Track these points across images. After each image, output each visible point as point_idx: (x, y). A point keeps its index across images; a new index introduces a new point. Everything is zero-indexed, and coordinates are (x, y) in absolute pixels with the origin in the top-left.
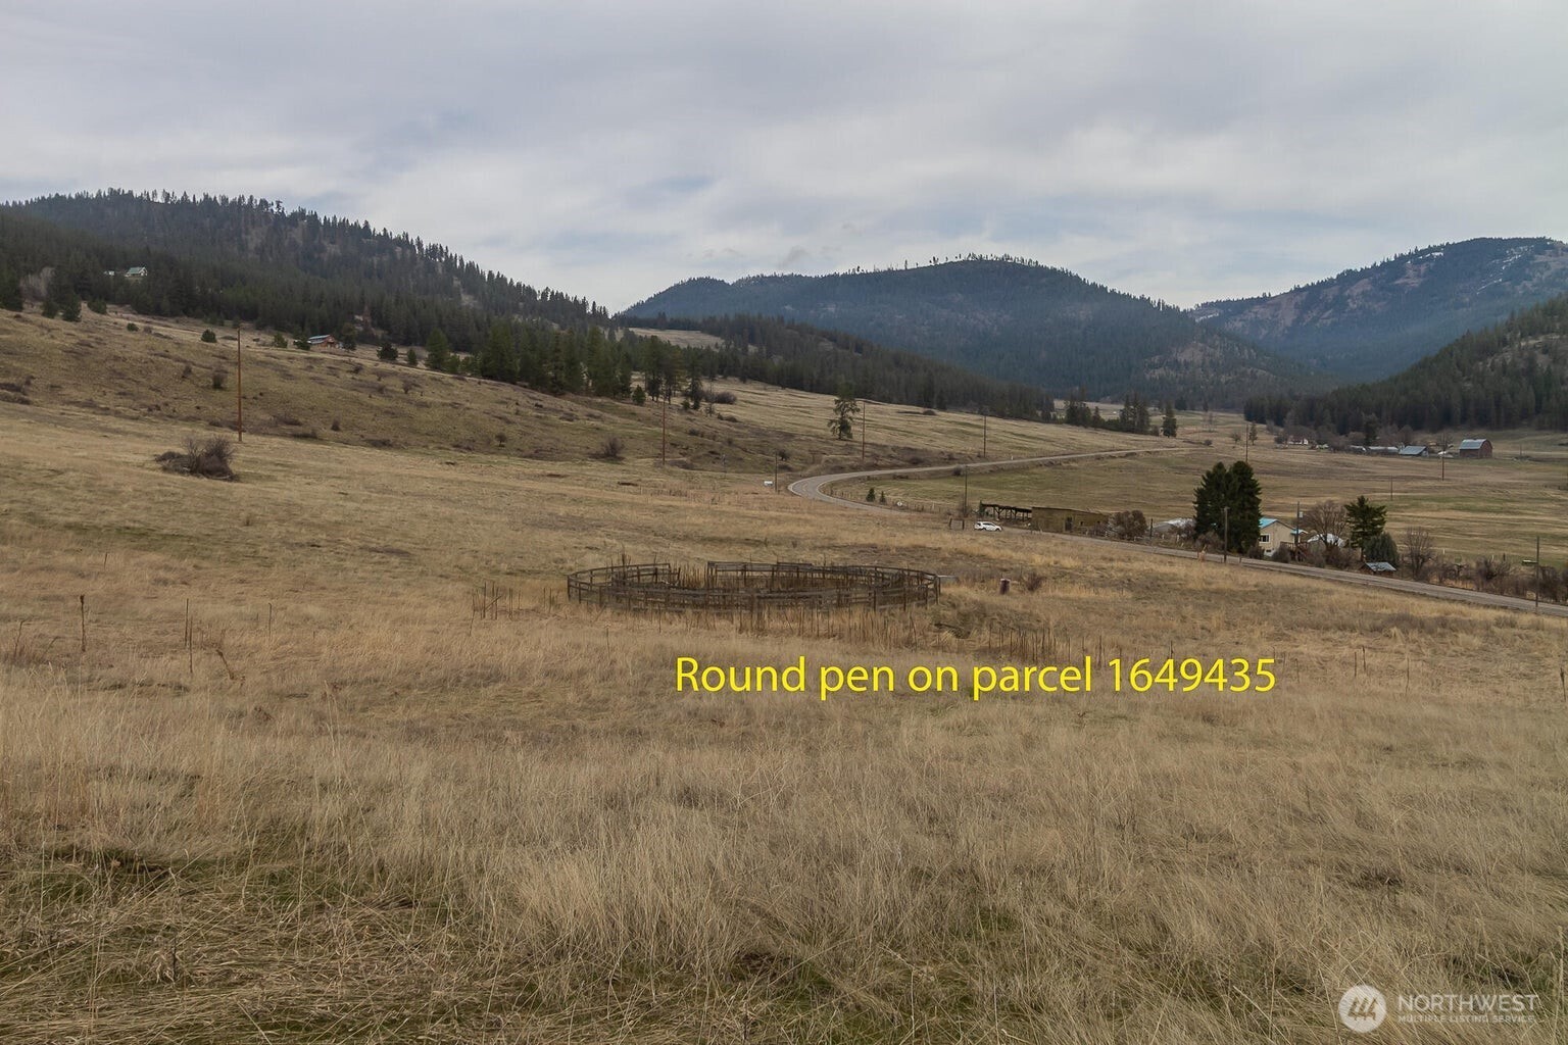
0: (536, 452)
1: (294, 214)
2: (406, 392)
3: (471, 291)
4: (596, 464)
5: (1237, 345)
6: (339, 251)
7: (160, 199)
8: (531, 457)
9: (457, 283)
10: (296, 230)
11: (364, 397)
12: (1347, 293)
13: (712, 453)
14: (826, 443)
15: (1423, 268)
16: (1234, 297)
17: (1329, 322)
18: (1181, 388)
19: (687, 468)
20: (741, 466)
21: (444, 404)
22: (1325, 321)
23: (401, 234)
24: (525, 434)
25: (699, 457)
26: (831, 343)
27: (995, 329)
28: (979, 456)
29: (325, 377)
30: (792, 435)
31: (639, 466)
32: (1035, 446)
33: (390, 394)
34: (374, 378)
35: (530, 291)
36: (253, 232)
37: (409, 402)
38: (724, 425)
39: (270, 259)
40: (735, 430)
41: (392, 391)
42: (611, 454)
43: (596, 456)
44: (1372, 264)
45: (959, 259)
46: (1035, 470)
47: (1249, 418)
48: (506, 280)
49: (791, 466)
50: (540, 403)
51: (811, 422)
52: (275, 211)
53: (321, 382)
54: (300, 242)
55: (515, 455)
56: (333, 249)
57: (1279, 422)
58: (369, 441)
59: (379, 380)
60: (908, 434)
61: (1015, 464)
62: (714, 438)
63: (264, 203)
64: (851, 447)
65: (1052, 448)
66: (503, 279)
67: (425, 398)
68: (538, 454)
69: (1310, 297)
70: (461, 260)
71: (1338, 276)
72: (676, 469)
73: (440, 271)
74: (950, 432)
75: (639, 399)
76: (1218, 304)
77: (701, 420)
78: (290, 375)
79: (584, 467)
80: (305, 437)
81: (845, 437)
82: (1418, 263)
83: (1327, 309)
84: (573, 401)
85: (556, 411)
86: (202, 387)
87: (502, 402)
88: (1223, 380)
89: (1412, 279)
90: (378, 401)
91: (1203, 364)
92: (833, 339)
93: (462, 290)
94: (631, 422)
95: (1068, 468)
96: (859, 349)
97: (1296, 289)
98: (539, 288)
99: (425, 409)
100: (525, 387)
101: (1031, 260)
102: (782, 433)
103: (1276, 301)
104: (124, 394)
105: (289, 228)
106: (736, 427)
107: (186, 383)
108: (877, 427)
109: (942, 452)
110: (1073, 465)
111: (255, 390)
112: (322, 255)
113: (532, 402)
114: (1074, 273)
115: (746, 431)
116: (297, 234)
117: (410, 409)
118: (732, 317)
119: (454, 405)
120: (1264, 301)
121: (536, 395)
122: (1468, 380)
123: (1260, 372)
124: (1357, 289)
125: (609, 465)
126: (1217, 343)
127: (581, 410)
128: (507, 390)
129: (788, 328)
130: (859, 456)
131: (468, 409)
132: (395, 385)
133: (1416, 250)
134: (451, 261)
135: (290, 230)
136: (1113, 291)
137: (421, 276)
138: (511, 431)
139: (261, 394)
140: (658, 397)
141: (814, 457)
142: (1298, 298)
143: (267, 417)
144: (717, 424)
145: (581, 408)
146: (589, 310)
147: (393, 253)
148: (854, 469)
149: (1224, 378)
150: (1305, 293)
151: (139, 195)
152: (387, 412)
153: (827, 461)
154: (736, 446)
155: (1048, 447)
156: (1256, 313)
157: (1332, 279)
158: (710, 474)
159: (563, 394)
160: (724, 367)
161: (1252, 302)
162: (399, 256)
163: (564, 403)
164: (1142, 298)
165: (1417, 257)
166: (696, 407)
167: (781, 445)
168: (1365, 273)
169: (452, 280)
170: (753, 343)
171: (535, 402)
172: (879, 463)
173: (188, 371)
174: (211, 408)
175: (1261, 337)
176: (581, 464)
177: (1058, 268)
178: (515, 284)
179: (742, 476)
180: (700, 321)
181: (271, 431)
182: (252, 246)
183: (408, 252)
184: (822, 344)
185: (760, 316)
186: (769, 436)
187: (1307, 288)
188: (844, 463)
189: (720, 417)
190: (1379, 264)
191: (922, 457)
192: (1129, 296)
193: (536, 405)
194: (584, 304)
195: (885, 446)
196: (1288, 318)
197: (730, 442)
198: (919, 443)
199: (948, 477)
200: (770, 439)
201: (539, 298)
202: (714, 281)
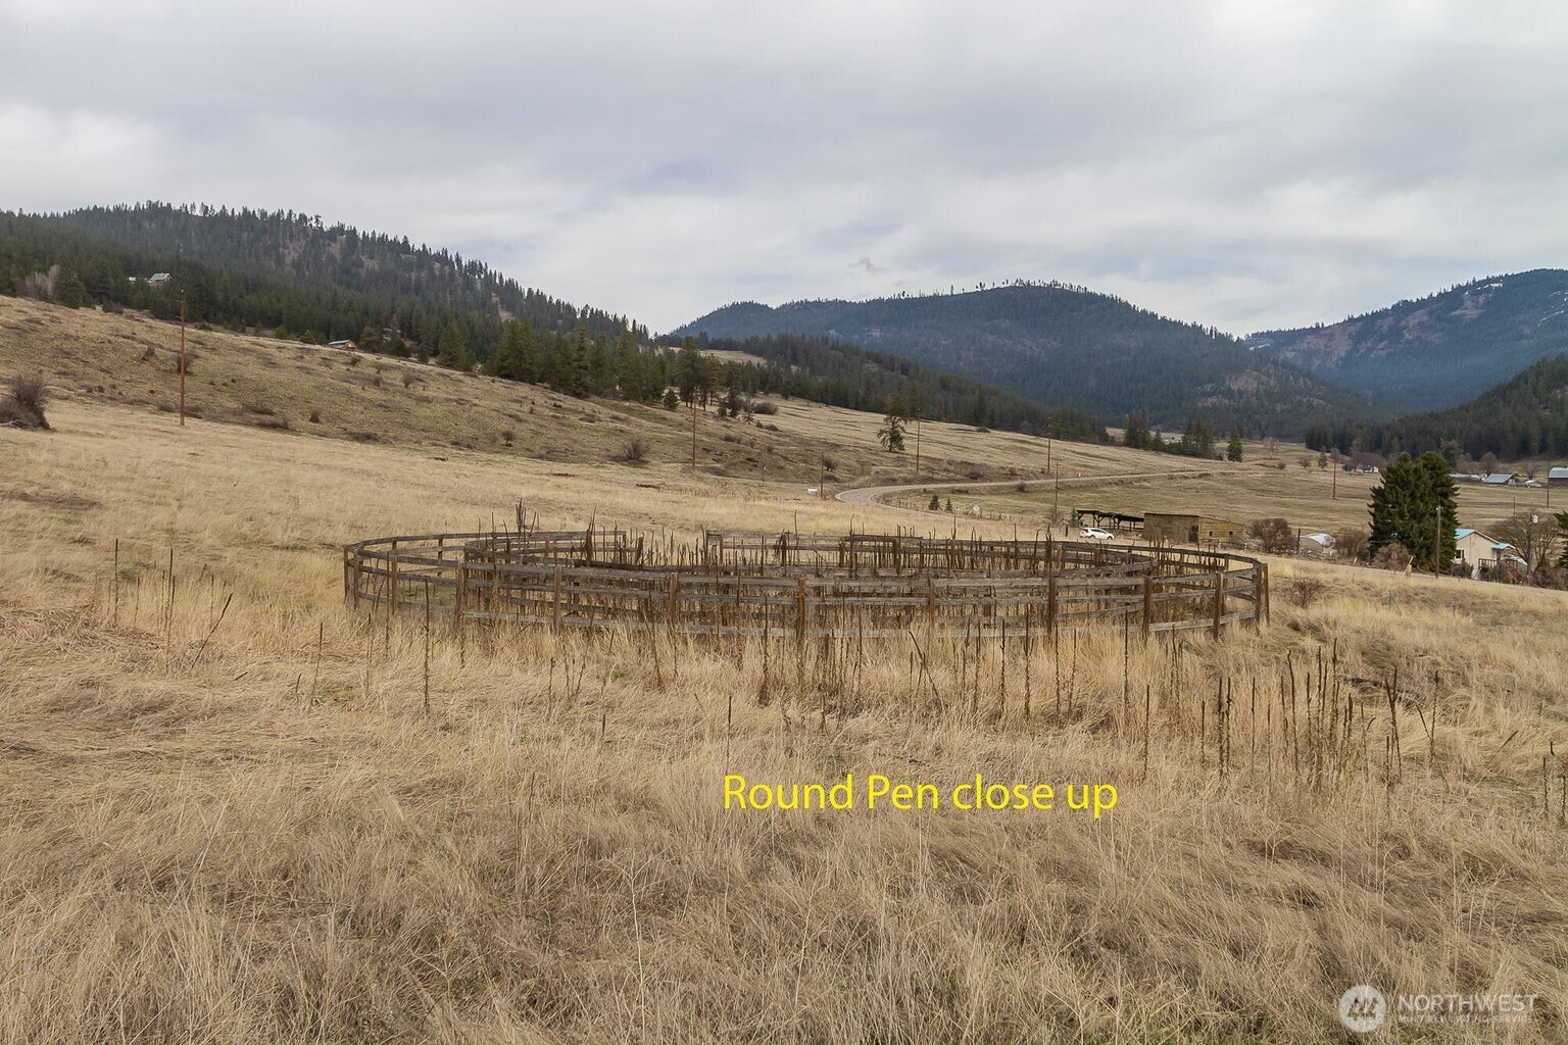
0: (548, 453)
1: (332, 229)
2: (406, 387)
3: (509, 307)
4: (616, 467)
5: (1292, 374)
6: (377, 266)
7: (198, 212)
8: (541, 457)
9: (495, 299)
10: (333, 245)
11: (356, 389)
12: (1403, 324)
13: (750, 460)
14: (876, 454)
15: (1481, 299)
16: (1286, 327)
17: (1384, 353)
18: (1235, 417)
19: (720, 475)
20: (781, 475)
21: (448, 400)
22: (1380, 352)
23: (440, 250)
24: (537, 433)
25: (734, 464)
26: (875, 365)
27: (1043, 355)
28: (1043, 473)
29: (315, 367)
30: (838, 446)
31: (663, 470)
32: (1100, 465)
33: (386, 386)
34: (373, 371)
35: (569, 309)
36: (291, 246)
37: (409, 396)
38: (764, 433)
39: (307, 273)
40: (776, 438)
41: (391, 385)
42: (634, 457)
43: (616, 459)
44: (1429, 294)
45: (1006, 285)
46: (1105, 489)
47: (1311, 446)
48: (545, 297)
49: (838, 476)
50: (559, 403)
51: (858, 434)
52: (314, 225)
53: (308, 371)
54: (338, 257)
55: (523, 456)
56: (371, 264)
57: (1345, 450)
58: (351, 434)
59: (378, 372)
60: (963, 449)
61: (1083, 482)
62: (752, 445)
63: (303, 217)
64: (904, 460)
65: (1120, 468)
66: (541, 297)
67: (429, 393)
68: (550, 455)
69: (1365, 328)
70: (501, 277)
71: (1394, 306)
72: (708, 475)
73: (479, 287)
74: (1006, 448)
75: (671, 404)
76: (1269, 334)
77: (740, 426)
78: (274, 364)
79: (601, 470)
80: (274, 426)
81: (896, 449)
82: (1476, 294)
83: (1381, 341)
84: (598, 403)
85: (576, 412)
86: (165, 371)
87: (516, 401)
88: (1278, 409)
89: (1469, 311)
90: (373, 394)
91: (1258, 391)
92: (878, 360)
93: (500, 306)
94: (659, 425)
95: (1140, 487)
96: (905, 370)
97: (1350, 319)
98: (578, 306)
99: (425, 404)
100: (546, 388)
101: (1079, 287)
102: (828, 443)
103: (1328, 331)
104: (64, 374)
105: (327, 242)
106: (777, 435)
107: (146, 366)
108: (930, 441)
109: (1003, 468)
110: (1146, 484)
111: (227, 377)
112: (360, 270)
113: (550, 402)
114: (1124, 299)
115: (787, 440)
116: (335, 249)
117: (407, 403)
118: (774, 338)
119: (459, 401)
120: (1317, 331)
121: (556, 395)
122: (1545, 408)
123: (1316, 402)
124: (1413, 320)
125: (632, 469)
126: (1271, 371)
127: (605, 412)
128: (523, 389)
129: (833, 348)
130: (914, 469)
131: (476, 405)
132: (396, 378)
133: (1474, 281)
134: (490, 278)
135: (329, 245)
136: (1163, 318)
137: (459, 293)
138: (520, 430)
139: (233, 381)
140: (691, 403)
141: (863, 468)
142: (1352, 329)
143: (234, 405)
144: (757, 432)
145: (605, 411)
146: (630, 328)
147: (431, 270)
148: (907, 482)
149: (1279, 408)
150: (1359, 324)
151: (177, 208)
152: (380, 406)
153: (877, 472)
154: (776, 454)
155: (1114, 466)
156: (1309, 343)
157: (1386, 310)
158: (746, 481)
159: (588, 397)
160: (767, 383)
161: (1304, 332)
162: (437, 272)
163: (588, 406)
164: (1194, 326)
165: (1476, 288)
166: (733, 415)
167: (826, 455)
168: (1421, 303)
169: (491, 297)
170: (795, 364)
171: (553, 402)
172: (935, 476)
173: (150, 353)
174: (168, 392)
175: (1314, 368)
176: (597, 467)
177: (1108, 294)
178: (554, 301)
179: (783, 485)
180: (743, 342)
181: (233, 419)
182: (289, 260)
183: (447, 268)
184: (866, 365)
185: (803, 337)
186: (812, 445)
187: (1361, 318)
188: (895, 476)
189: (759, 425)
190: (1435, 295)
191: (981, 472)
192: (1180, 324)
193: (555, 405)
194: (624, 322)
195: (941, 460)
196: (1341, 349)
197: (770, 450)
198: (977, 459)
199: (1011, 493)
200: (814, 448)
201: (579, 316)
202: (757, 305)
